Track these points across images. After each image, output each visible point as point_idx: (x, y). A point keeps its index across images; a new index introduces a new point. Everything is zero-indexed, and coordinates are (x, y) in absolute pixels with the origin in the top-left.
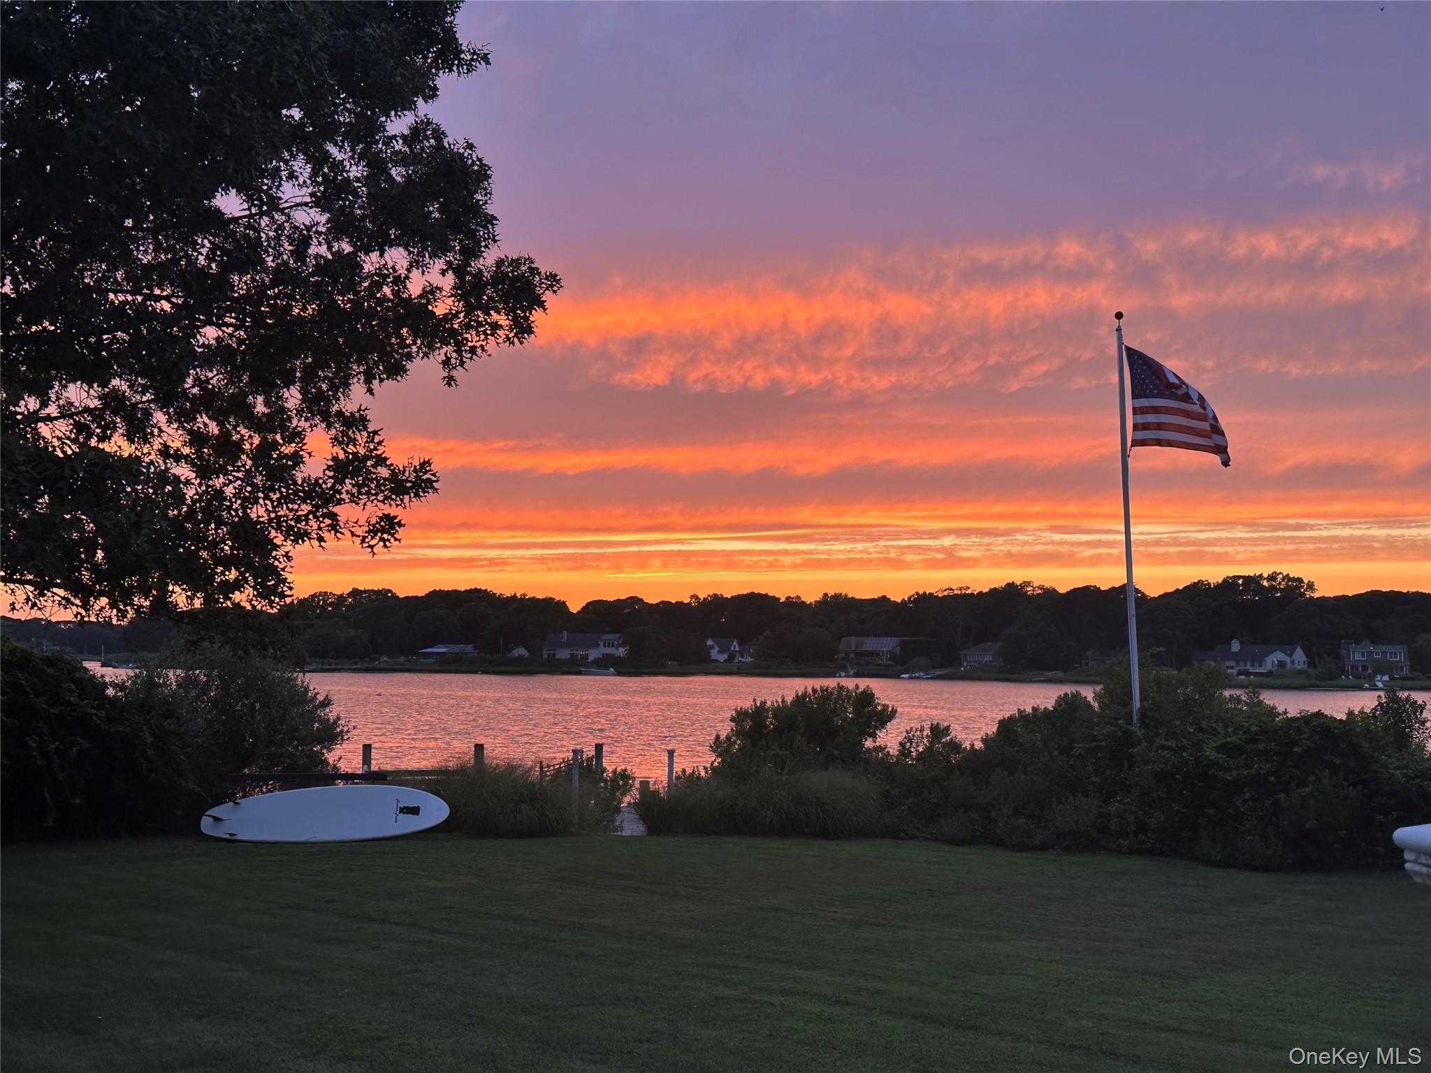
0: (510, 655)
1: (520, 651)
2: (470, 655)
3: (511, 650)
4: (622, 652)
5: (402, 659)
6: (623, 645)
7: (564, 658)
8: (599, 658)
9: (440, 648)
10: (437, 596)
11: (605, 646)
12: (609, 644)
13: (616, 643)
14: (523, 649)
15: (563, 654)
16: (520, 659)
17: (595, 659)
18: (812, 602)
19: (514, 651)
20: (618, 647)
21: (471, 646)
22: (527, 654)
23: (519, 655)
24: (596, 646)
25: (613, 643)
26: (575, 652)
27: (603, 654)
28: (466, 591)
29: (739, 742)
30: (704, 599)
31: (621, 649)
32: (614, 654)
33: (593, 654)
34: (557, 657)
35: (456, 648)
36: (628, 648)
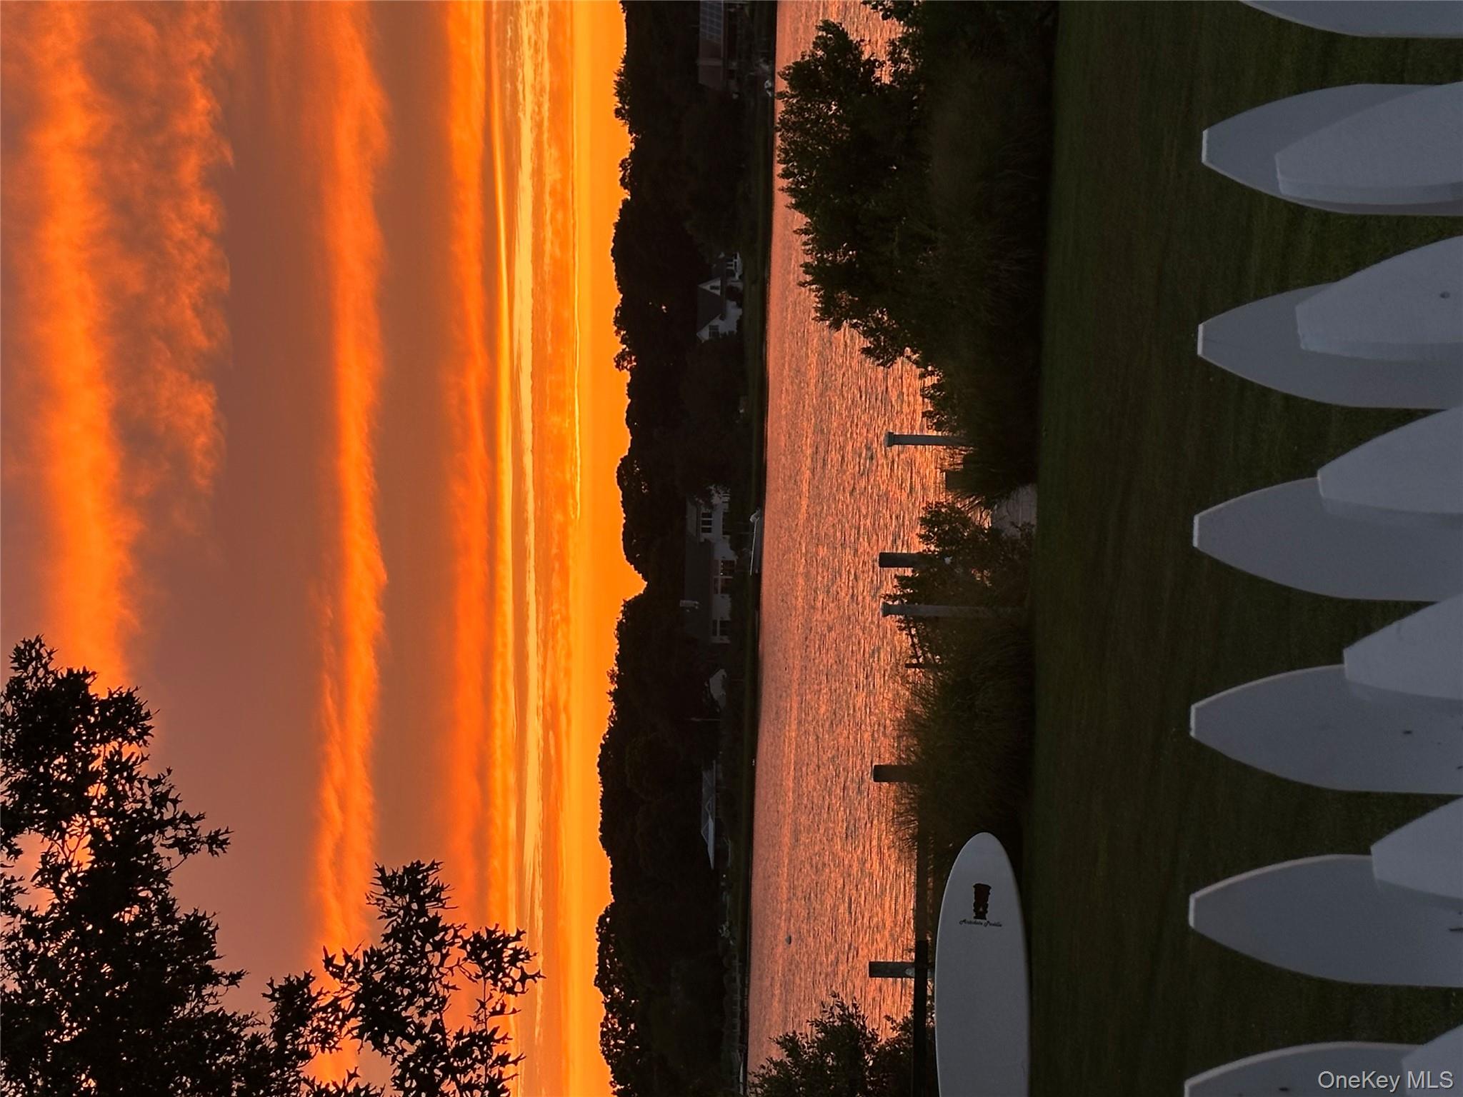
0: (722, 704)
1: (716, 686)
2: (721, 776)
3: (714, 703)
4: (720, 500)
5: (727, 898)
6: (707, 496)
7: (729, 605)
8: (731, 541)
9: (707, 829)
10: (612, 835)
11: (709, 530)
12: (704, 523)
13: (703, 510)
14: (711, 680)
15: (722, 606)
16: (729, 685)
17: (732, 548)
18: (630, 138)
19: (715, 696)
20: (712, 507)
21: (704, 774)
22: (722, 673)
23: (723, 686)
24: (708, 545)
25: (704, 515)
26: (720, 584)
27: (724, 533)
28: (604, 783)
29: (878, 314)
30: (623, 341)
31: (716, 500)
32: (724, 513)
33: (724, 551)
34: (728, 618)
35: (708, 804)
36: (712, 488)
